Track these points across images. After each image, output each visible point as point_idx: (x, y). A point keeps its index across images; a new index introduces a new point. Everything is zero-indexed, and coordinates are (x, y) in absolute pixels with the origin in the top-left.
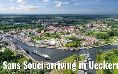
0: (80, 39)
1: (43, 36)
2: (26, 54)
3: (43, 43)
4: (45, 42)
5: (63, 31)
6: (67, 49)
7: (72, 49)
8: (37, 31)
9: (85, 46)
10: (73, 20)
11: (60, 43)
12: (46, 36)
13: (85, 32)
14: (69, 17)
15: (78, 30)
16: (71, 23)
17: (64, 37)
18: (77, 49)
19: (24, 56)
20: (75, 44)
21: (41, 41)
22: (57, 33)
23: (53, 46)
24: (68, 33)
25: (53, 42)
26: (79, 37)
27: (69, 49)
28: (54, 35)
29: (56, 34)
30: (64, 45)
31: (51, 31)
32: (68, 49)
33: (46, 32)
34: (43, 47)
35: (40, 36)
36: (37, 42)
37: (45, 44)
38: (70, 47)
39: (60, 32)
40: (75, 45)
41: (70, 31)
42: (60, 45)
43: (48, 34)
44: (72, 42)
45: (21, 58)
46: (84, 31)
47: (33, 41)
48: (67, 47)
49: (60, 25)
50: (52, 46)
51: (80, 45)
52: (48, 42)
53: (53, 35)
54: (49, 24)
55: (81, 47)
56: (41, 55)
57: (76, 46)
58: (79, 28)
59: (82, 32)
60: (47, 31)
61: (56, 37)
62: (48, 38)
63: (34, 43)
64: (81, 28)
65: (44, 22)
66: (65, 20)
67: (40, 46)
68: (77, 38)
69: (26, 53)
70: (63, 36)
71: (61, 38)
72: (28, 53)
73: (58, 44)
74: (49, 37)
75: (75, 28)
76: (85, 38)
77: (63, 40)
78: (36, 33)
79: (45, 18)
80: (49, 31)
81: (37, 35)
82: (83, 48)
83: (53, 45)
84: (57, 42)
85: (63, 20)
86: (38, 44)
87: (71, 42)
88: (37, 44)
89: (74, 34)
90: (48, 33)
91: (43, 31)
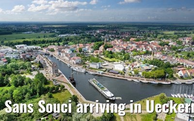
0: (172, 63)
1: (103, 57)
2: (69, 85)
3: (100, 68)
4: (105, 67)
5: (138, 50)
6: (145, 81)
7: (157, 82)
8: (92, 48)
9: (182, 78)
10: (156, 32)
11: (132, 69)
12: (107, 57)
13: (180, 52)
14: (149, 27)
15: (166, 49)
16: (153, 35)
17: (139, 59)
18: (167, 83)
19: (65, 88)
20: (161, 72)
21: (98, 65)
22: (127, 52)
23: (119, 75)
24: (147, 53)
25: (118, 67)
26: (168, 61)
27: (150, 82)
28: (121, 54)
29: (124, 53)
30: (141, 73)
31: (115, 49)
32: (147, 82)
33: (107, 49)
34: (100, 74)
35: (97, 56)
36: (92, 66)
37: (104, 69)
38: (153, 78)
39: (132, 51)
40: (163, 74)
41: (150, 50)
42: (133, 72)
43: (111, 53)
44: (156, 69)
45: (60, 92)
46: (179, 50)
47: (84, 64)
48: (145, 78)
49: (133, 39)
50: (116, 75)
51: (172, 76)
52: (110, 66)
53: (119, 56)
54: (113, 37)
55: (175, 79)
56: (100, 90)
57: (163, 77)
58: (167, 45)
59: (174, 51)
60: (109, 47)
61: (125, 59)
62: (110, 60)
63: (86, 66)
64: (172, 46)
65: (105, 33)
66: (141, 30)
67: (96, 73)
68: (165, 62)
69: (70, 83)
70: (138, 57)
71: (134, 61)
72: (74, 84)
73: (128, 71)
74: (111, 57)
75: (160, 45)
76: (181, 63)
77: (138, 65)
78: (90, 51)
79: (108, 29)
80: (112, 47)
81: (92, 54)
82: (179, 81)
83: (119, 73)
84: (127, 67)
85: (138, 31)
86: (92, 68)
87: (153, 68)
88: (90, 68)
89: (158, 56)
90: (111, 51)
91: (102, 48)
